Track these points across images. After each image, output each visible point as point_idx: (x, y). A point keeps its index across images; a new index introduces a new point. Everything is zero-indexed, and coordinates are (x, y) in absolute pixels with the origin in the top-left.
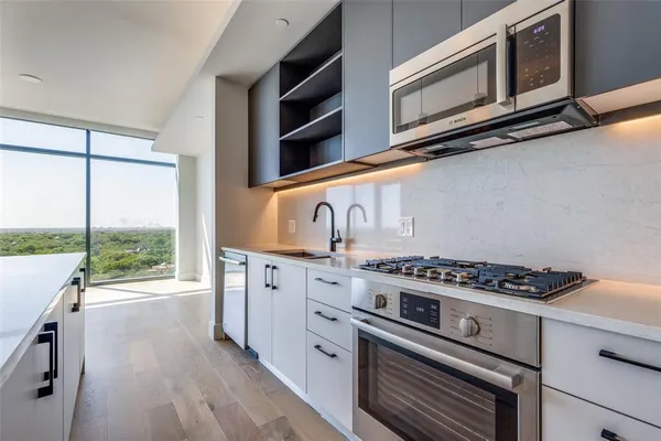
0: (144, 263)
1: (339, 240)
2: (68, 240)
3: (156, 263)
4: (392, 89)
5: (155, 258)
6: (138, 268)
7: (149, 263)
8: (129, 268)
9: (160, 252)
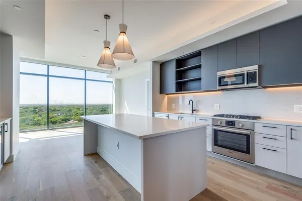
0: (63, 120)
1: (195, 110)
2: (27, 110)
3: (69, 120)
4: (218, 77)
5: (68, 118)
6: (60, 123)
7: (66, 120)
8: (56, 123)
9: (70, 115)
